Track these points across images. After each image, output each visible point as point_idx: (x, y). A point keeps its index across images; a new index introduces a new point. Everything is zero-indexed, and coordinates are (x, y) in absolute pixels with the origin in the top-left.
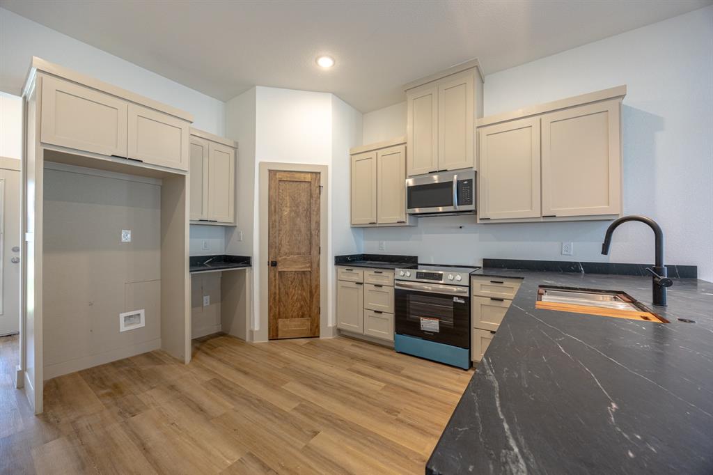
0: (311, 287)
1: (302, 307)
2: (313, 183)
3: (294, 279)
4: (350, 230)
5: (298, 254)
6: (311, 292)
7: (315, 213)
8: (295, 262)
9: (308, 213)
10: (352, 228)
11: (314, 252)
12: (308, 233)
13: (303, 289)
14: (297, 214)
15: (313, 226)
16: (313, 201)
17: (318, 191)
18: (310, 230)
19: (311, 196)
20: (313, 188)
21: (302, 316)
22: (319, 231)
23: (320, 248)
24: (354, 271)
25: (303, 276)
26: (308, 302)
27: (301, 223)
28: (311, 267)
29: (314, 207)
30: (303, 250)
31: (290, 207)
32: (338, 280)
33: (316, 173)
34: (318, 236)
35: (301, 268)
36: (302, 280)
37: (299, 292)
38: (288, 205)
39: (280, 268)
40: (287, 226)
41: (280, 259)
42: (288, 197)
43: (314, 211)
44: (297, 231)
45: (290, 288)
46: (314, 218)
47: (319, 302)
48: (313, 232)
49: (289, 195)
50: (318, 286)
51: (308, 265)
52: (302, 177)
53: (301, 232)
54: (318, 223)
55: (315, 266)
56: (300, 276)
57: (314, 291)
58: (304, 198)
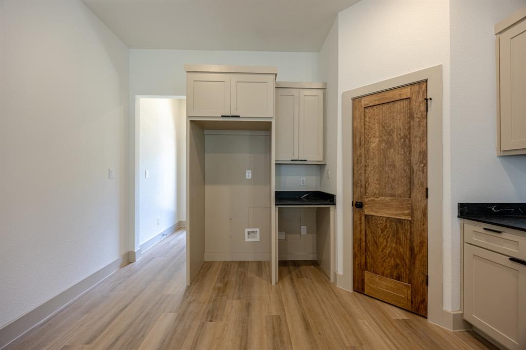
0: (411, 242)
1: (397, 265)
2: (414, 98)
3: (386, 227)
4: (498, 160)
5: (391, 196)
6: (412, 250)
7: (418, 139)
8: (387, 205)
9: (407, 140)
10: (498, 156)
11: (417, 194)
12: (407, 168)
13: (399, 242)
14: (390, 144)
15: (415, 157)
16: (415, 123)
17: (423, 108)
18: (409, 164)
19: (411, 117)
20: (414, 104)
21: (399, 278)
22: (426, 165)
23: (427, 189)
24: (504, 235)
25: (399, 225)
26: (407, 261)
27: (396, 156)
28: (412, 214)
29: (416, 132)
30: (399, 191)
31: (381, 137)
32: (465, 243)
33: (419, 83)
34: (424, 171)
35: (396, 215)
36: (397, 230)
37: (394, 245)
38: (377, 134)
39: (367, 211)
40: (376, 161)
41: (366, 200)
42: (376, 125)
43: (416, 137)
44: (390, 166)
45: (379, 236)
46: (416, 148)
47: (425, 266)
48: (415, 167)
49: (379, 123)
50: (424, 244)
51: (406, 212)
52: (396, 95)
53: (394, 167)
54: (424, 154)
55: (418, 214)
56: (394, 224)
57: (416, 249)
58: (399, 123)
